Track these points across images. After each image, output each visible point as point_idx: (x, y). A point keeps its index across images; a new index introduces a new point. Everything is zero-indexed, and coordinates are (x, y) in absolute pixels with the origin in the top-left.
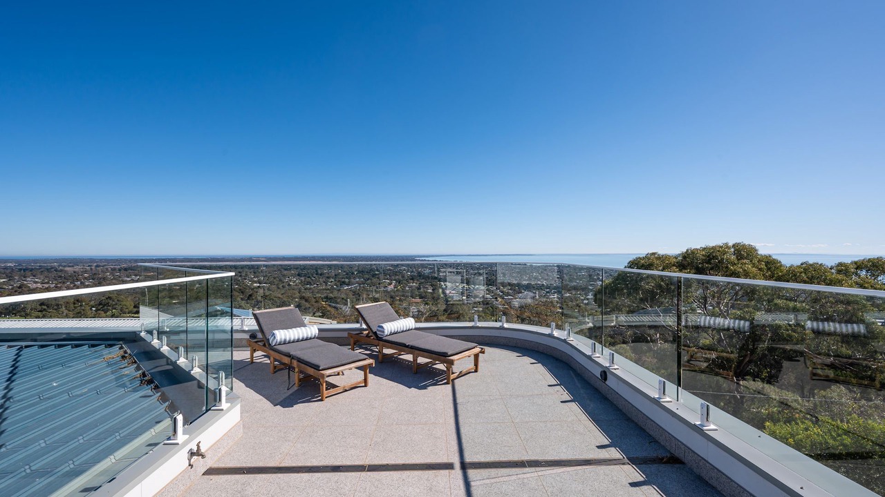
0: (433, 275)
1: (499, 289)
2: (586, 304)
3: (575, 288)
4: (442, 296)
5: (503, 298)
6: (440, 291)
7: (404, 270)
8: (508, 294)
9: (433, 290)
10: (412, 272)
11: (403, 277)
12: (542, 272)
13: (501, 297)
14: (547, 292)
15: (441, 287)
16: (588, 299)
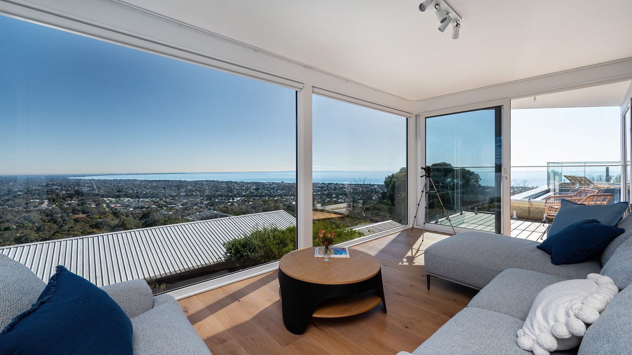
0: (93, 192)
1: (162, 200)
2: (230, 205)
3: (221, 196)
4: (107, 209)
5: (167, 207)
6: (105, 205)
7: (57, 189)
8: (171, 203)
9: (96, 205)
10: (67, 190)
11: (57, 195)
12: (195, 186)
13: (165, 206)
14: (201, 200)
15: (105, 202)
16: (230, 202)
